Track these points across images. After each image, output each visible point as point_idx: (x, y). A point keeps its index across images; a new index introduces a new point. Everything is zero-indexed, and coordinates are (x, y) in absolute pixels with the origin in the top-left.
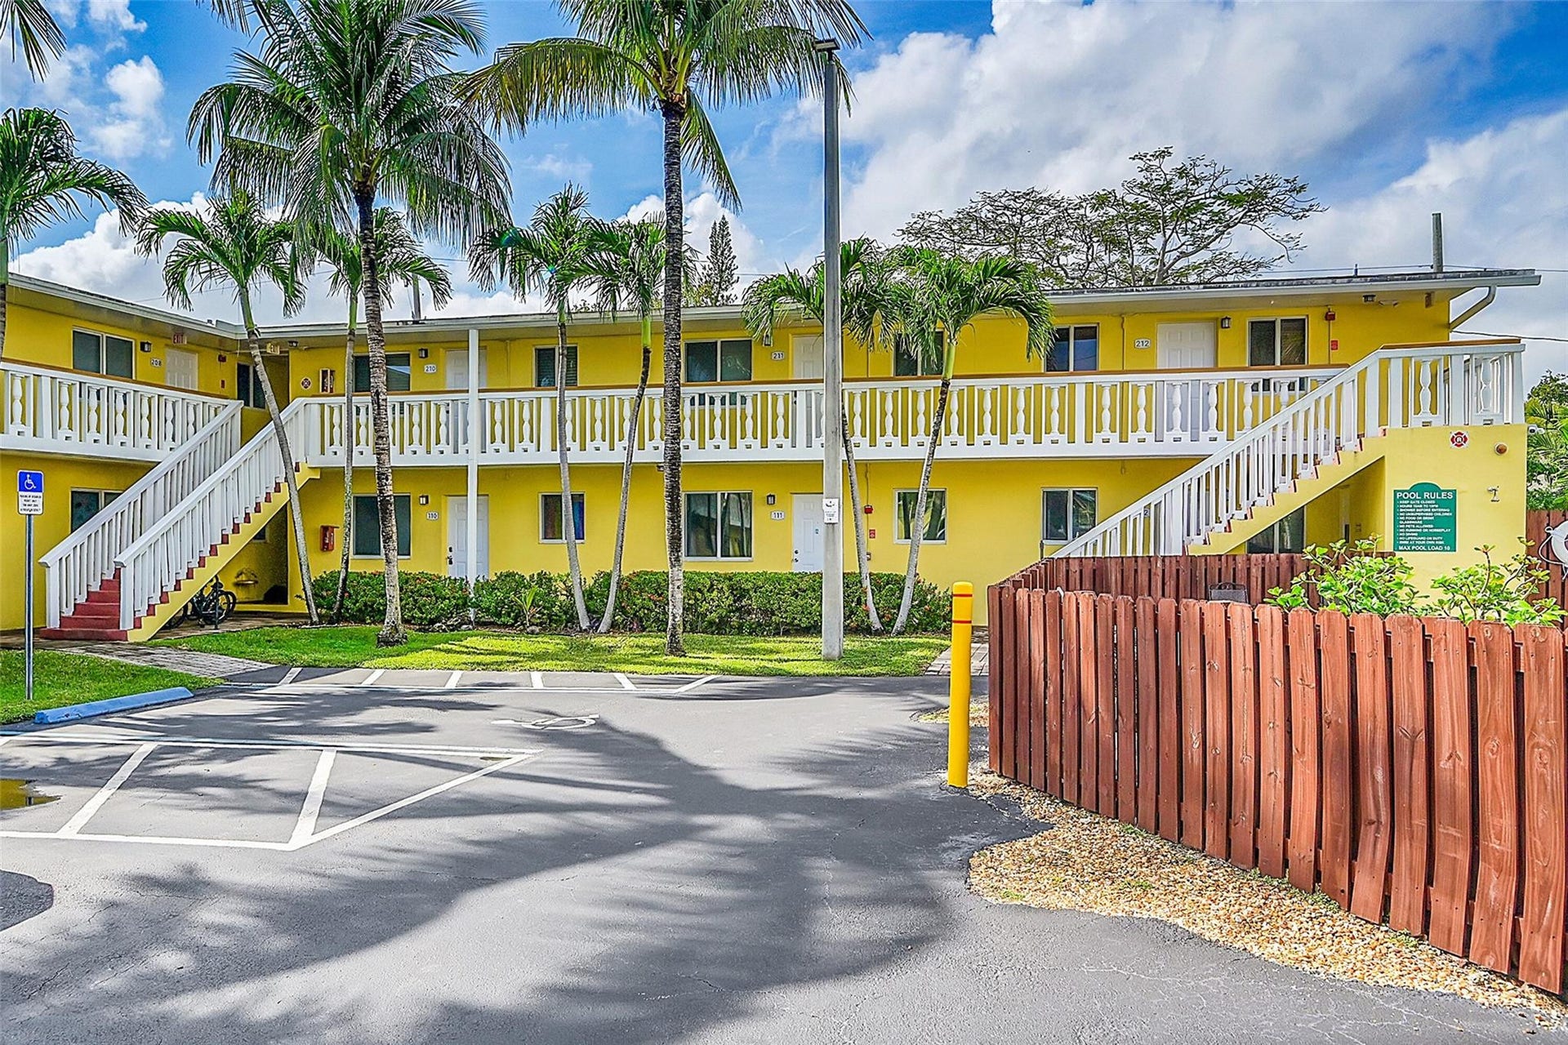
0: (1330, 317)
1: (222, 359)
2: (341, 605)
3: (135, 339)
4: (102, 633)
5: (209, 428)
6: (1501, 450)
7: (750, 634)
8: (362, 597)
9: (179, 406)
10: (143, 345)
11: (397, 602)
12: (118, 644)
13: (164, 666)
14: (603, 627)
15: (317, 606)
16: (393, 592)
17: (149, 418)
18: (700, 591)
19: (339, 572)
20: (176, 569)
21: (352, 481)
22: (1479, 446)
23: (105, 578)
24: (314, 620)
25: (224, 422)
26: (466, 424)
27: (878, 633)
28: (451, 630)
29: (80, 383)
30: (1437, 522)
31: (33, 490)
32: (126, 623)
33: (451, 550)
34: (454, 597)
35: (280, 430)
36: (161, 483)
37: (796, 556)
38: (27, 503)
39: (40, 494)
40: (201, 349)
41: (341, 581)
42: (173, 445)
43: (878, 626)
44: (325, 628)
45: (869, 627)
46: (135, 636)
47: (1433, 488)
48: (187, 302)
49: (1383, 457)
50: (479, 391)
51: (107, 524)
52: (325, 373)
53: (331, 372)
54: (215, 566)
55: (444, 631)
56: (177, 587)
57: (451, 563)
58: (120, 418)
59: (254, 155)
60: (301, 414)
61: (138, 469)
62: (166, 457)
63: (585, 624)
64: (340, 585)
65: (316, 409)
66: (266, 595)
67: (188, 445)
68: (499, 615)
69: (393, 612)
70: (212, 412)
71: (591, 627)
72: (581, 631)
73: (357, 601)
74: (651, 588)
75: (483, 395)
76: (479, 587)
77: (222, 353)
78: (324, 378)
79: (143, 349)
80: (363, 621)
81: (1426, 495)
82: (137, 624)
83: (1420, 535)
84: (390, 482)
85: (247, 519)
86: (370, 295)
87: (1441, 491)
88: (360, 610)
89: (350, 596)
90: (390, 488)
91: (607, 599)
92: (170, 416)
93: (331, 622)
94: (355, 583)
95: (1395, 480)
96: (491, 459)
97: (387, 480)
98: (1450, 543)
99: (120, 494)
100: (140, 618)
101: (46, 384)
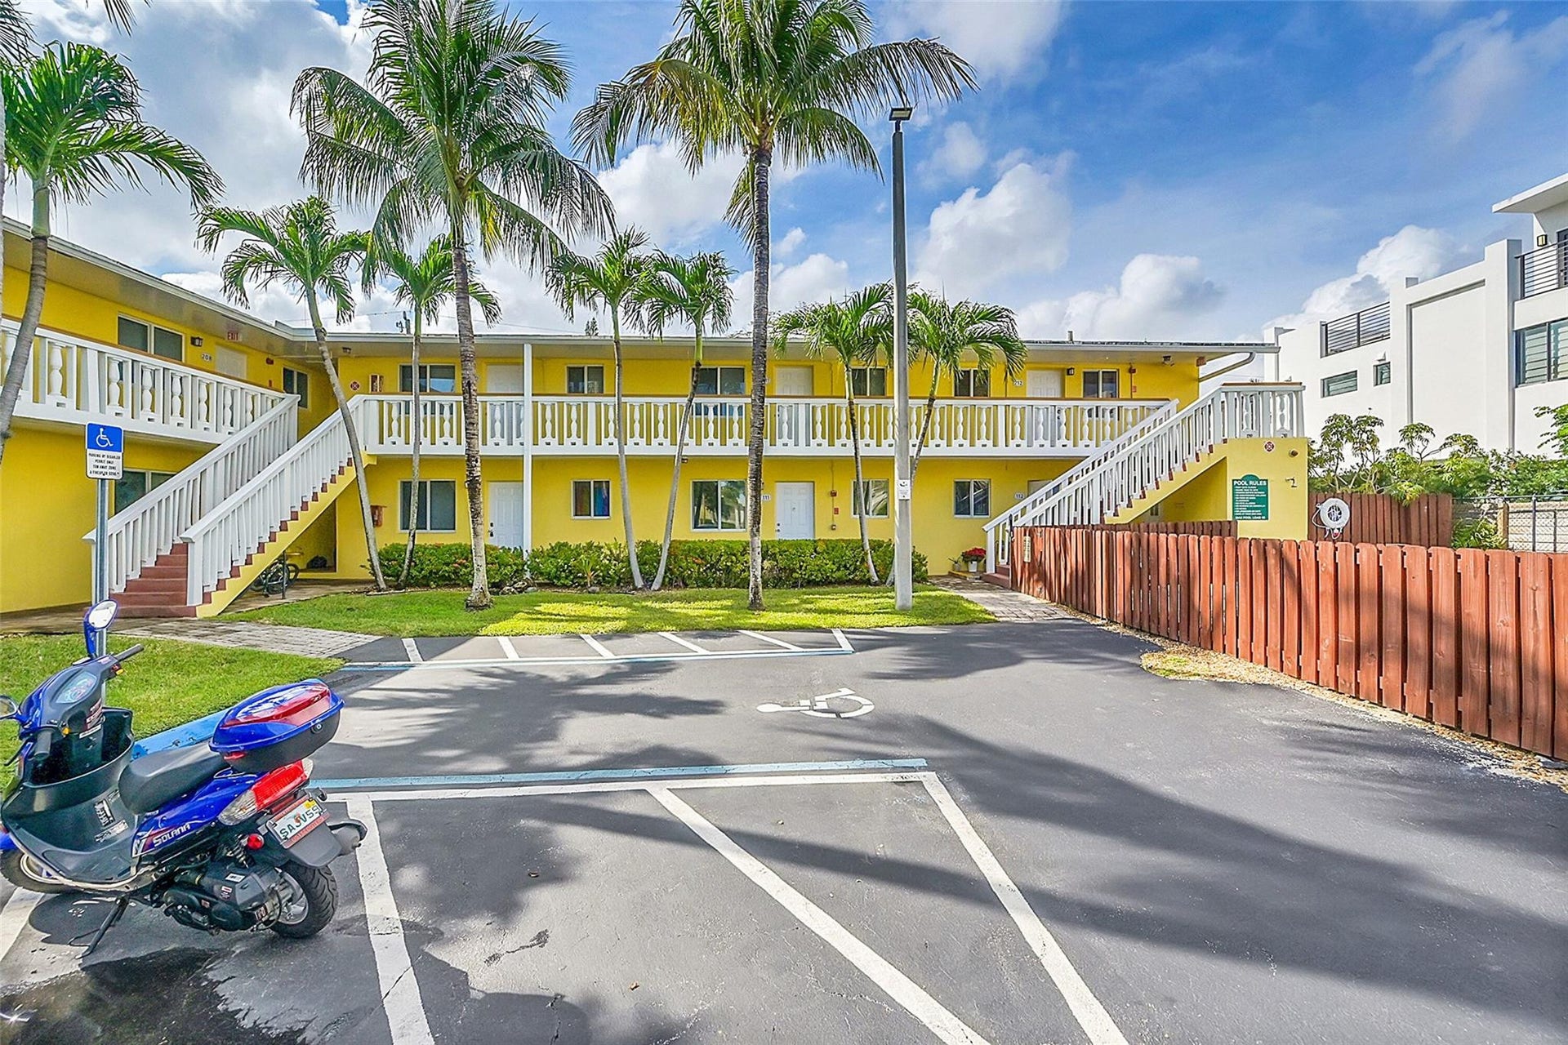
0: (1132, 371)
1: (270, 362)
2: (409, 573)
3: (186, 334)
4: (164, 609)
5: (267, 417)
6: (1294, 454)
7: (774, 587)
8: (428, 565)
9: (238, 394)
10: (193, 341)
11: (483, 569)
12: (187, 621)
13: (256, 646)
14: (656, 586)
15: (384, 574)
16: (480, 561)
17: (207, 402)
18: (735, 555)
19: (406, 545)
20: (247, 544)
21: (420, 466)
22: (1281, 451)
23: (161, 553)
24: (382, 587)
25: (282, 413)
26: (519, 422)
27: (876, 584)
28: (520, 592)
29: (133, 361)
30: (1258, 500)
31: (108, 448)
32: (194, 598)
33: (492, 525)
34: (515, 564)
35: (347, 419)
36: (221, 464)
37: (778, 528)
38: (100, 464)
39: (120, 454)
40: (250, 351)
41: (408, 552)
42: (231, 429)
43: (876, 579)
44: (394, 594)
45: (869, 580)
46: (204, 612)
47: (1255, 478)
48: (244, 299)
49: (1225, 458)
50: (533, 395)
51: (164, 501)
52: (374, 378)
53: (381, 377)
54: (285, 540)
55: (513, 593)
56: (248, 562)
57: (492, 535)
58: (177, 399)
59: (342, 156)
60: (361, 408)
61: (192, 451)
62: (227, 442)
63: (639, 583)
64: (408, 555)
65: (375, 405)
66: (308, 565)
67: (245, 432)
68: (558, 578)
69: (480, 580)
70: (270, 403)
71: (645, 586)
72: (635, 589)
73: (422, 570)
74: (695, 553)
75: (536, 398)
76: (535, 555)
77: (270, 357)
78: (373, 382)
79: (193, 343)
80: (427, 586)
81: (1251, 483)
82: (207, 598)
83: (1248, 509)
84: (479, 464)
85: (315, 498)
86: (462, 295)
87: (1259, 481)
88: (424, 577)
89: (416, 565)
90: (479, 469)
91: (659, 563)
92: (229, 402)
93: (398, 587)
94: (420, 554)
95: (1233, 473)
96: (542, 450)
97: (477, 461)
98: (1265, 514)
99: (173, 475)
100: (210, 593)
101: (92, 358)
